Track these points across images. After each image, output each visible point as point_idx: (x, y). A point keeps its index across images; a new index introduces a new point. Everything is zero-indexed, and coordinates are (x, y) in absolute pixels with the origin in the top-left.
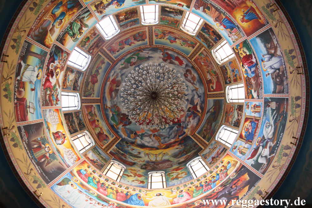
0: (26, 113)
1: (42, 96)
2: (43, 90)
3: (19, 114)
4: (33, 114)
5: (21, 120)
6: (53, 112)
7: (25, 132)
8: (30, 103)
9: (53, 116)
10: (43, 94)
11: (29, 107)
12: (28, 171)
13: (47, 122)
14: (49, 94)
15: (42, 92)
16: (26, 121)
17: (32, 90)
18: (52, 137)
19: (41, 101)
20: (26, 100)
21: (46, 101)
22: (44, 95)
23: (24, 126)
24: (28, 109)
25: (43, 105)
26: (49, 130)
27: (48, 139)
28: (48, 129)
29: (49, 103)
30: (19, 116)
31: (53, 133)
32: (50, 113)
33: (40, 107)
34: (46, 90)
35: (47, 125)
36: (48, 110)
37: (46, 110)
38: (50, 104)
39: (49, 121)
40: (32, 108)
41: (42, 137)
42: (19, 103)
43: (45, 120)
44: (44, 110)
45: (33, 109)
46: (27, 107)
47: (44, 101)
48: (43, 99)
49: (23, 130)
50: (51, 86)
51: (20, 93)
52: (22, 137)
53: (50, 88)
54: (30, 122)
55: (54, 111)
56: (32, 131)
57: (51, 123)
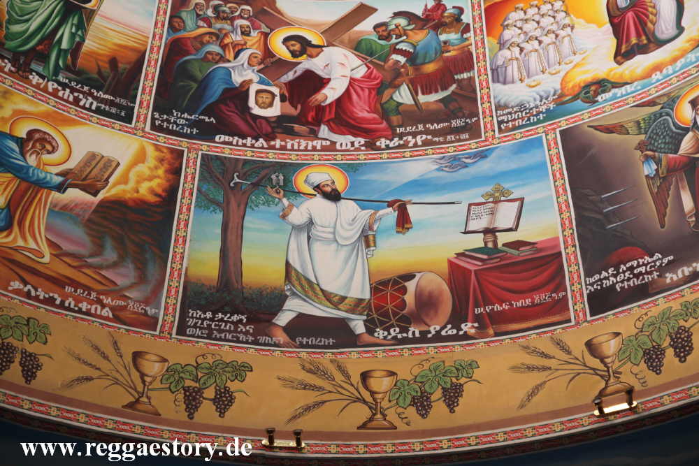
0: (525, 253)
1: (426, 143)
2: (396, 142)
3: (528, 301)
4: (522, 200)
5: (556, 290)
6: (506, 53)
7: (617, 268)
8: (471, 228)
9: (528, 47)
10: (419, 140)
11: (490, 232)
13: (562, 102)
14: (414, 94)
15: (405, 146)
16: (560, 253)
17: (403, 222)
18: (641, 63)
19: (451, 149)
20: (459, 255)
21: (449, 110)
22: (421, 127)
23: (589, 274)
25: (474, 131)
26: (602, 85)
27: (652, 103)
28: (597, 94)
29: (459, 81)
30: (537, 298)
31: (622, 55)
32: (513, 71)
33: (482, 155)
34: (395, 119)
35: (575, 98)
36: (499, 86)
37: (498, 107)
38: (465, 75)
39: (550, 84)
40: (493, 213)
41: (641, 146)
42: (477, 306)
43: (550, 115)
44: (500, 123)
45: (496, 202)
46: (490, 245)
47: (454, 123)
48: (443, 133)
49: (608, 278)
50: (368, 76)
51: (427, 303)
52: (642, 292)
53: (379, 89)
54: (563, 224)
55: (502, 45)
56: (607, 215)
57: (564, 68)
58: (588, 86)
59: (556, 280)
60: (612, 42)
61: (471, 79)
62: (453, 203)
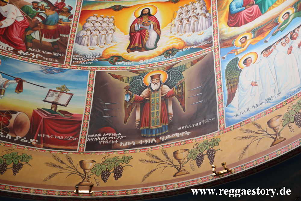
0: (66, 117)
1: (39, 58)
2: (27, 53)
3: (62, 137)
4: (72, 95)
5: (75, 136)
6: (84, 32)
7: (102, 134)
8: (47, 100)
9: (94, 33)
10: (37, 56)
11: (55, 104)
12: (175, 166)
13: (101, 59)
14: (41, 36)
15: (30, 57)
16: (81, 121)
17: (19, 88)
18: (137, 54)
19: (49, 64)
20: (39, 110)
21: (53, 48)
22: (39, 51)
23: (90, 133)
24: (59, 108)
25: (61, 60)
26: (119, 58)
27: (136, 72)
28: (116, 61)
29: (62, 37)
30: (66, 137)
31: (131, 49)
32: (85, 40)
33: (62, 71)
34: (29, 44)
35: (107, 60)
36: (77, 45)
37: (75, 53)
38: (65, 36)
39: (99, 51)
40: (58, 96)
41: (127, 88)
42: (40, 133)
43: (95, 63)
44: (73, 60)
45: (62, 92)
46: (53, 109)
47: (54, 54)
48: (48, 56)
49: (98, 137)
50: (23, 22)
51: (19, 125)
52: (109, 147)
53: (27, 29)
54: (86, 110)
55: (84, 28)
56: (105, 112)
57: (106, 46)
58: (113, 57)
59: (76, 132)
60: (128, 42)
61: (67, 38)
62: (43, 87)
